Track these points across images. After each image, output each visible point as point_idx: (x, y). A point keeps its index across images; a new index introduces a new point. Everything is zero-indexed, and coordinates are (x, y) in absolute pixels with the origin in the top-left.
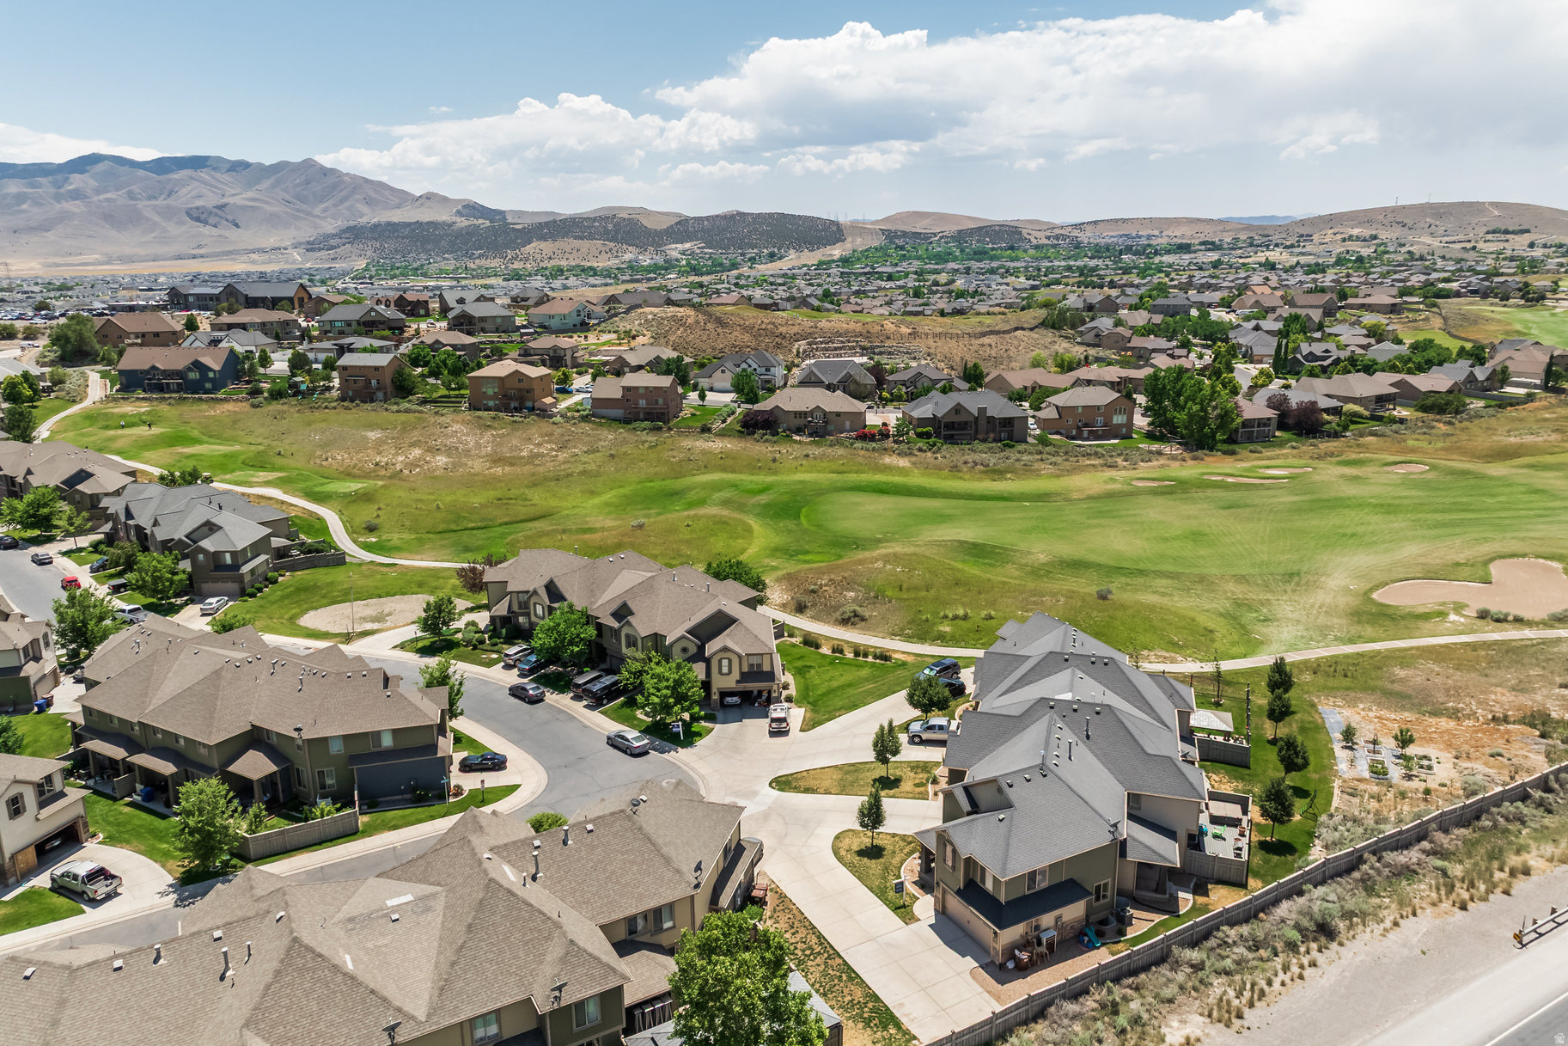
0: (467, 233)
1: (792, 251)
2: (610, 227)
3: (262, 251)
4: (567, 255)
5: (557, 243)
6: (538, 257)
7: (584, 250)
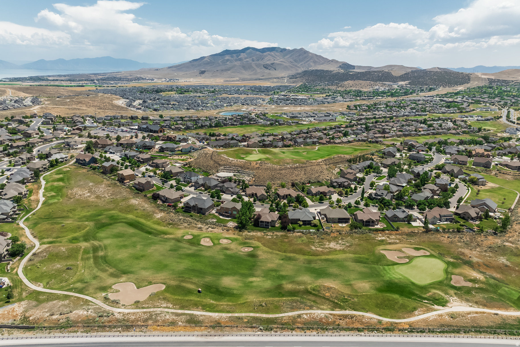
0: (335, 75)
1: (442, 87)
2: (380, 75)
3: (278, 78)
4: (357, 86)
5: (355, 82)
6: (347, 86)
7: (363, 84)
